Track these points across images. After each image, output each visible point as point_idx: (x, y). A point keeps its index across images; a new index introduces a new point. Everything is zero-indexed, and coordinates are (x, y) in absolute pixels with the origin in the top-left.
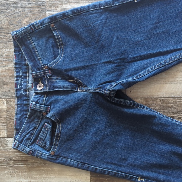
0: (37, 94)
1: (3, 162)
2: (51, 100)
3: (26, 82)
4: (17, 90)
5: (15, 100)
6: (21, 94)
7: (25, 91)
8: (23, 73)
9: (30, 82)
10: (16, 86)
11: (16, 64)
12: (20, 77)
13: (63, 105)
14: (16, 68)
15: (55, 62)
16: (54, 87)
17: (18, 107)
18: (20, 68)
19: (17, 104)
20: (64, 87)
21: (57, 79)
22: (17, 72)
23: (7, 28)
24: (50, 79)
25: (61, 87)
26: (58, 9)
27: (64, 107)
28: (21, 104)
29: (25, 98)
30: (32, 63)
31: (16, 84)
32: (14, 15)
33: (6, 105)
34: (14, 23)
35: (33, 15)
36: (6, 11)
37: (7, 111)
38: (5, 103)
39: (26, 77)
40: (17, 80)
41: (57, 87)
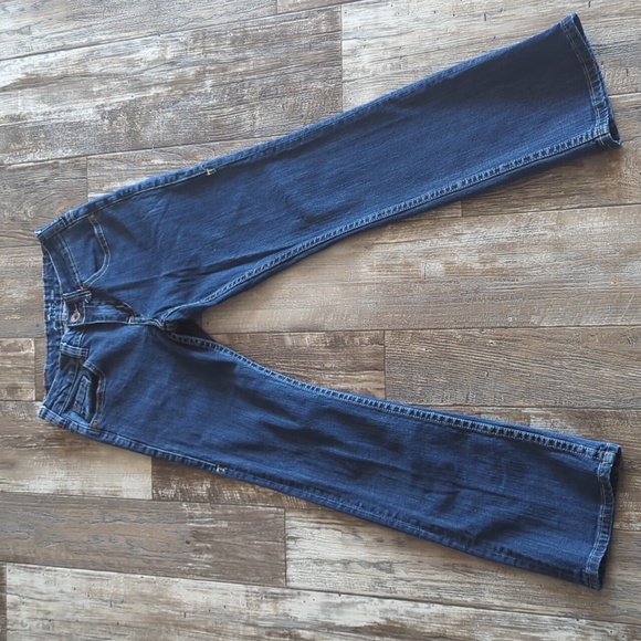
0: (71, 329)
1: (31, 441)
2: (90, 338)
3: (58, 310)
4: (47, 323)
5: (46, 340)
6: (52, 329)
7: (58, 324)
8: (55, 296)
9: (65, 310)
10: (46, 318)
11: (45, 281)
12: (52, 302)
13: (105, 347)
14: (46, 287)
15: (95, 277)
16: (94, 318)
17: (49, 352)
18: (51, 288)
19: (48, 347)
20: (107, 318)
21: (100, 304)
22: (46, 294)
23: (35, 223)
24: (89, 304)
25: (102, 319)
26: (104, 189)
27: (107, 349)
28: (53, 347)
29: (58, 337)
30: (64, 280)
31: (46, 313)
32: (44, 202)
33: (33, 348)
34: (44, 214)
35: (70, 200)
36: (33, 195)
37: (36, 359)
38: (33, 344)
39: (59, 302)
40: (47, 307)
41: (97, 318)
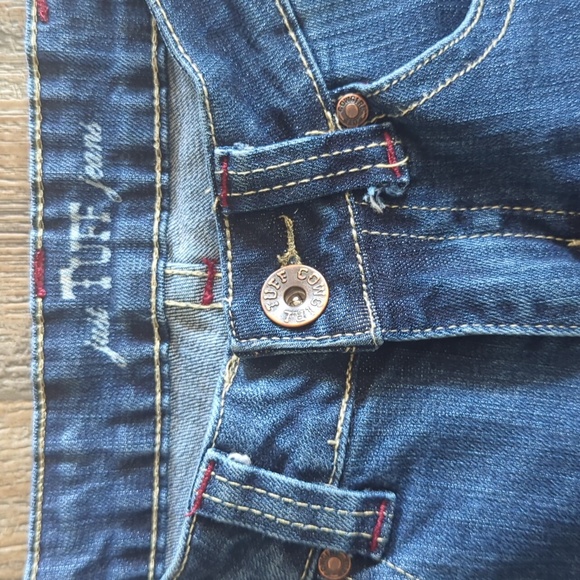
0: (258, 364)
2: (408, 429)
3: (141, 246)
4: (54, 319)
5: (32, 412)
6: (92, 359)
7: (136, 326)
8: (114, 157)
9: (185, 247)
10: (45, 283)
11: (47, 65)
12: (88, 194)
13: (531, 484)
14: (49, 108)
16: (438, 305)
17: (52, 483)
18: (89, 110)
19: (52, 458)
20: (541, 309)
24: (388, 219)
25: (508, 309)
27: (545, 503)
28: (87, 458)
29: (129, 399)
31: (46, 262)
39: (140, 198)
40: (56, 223)
41: (472, 306)
